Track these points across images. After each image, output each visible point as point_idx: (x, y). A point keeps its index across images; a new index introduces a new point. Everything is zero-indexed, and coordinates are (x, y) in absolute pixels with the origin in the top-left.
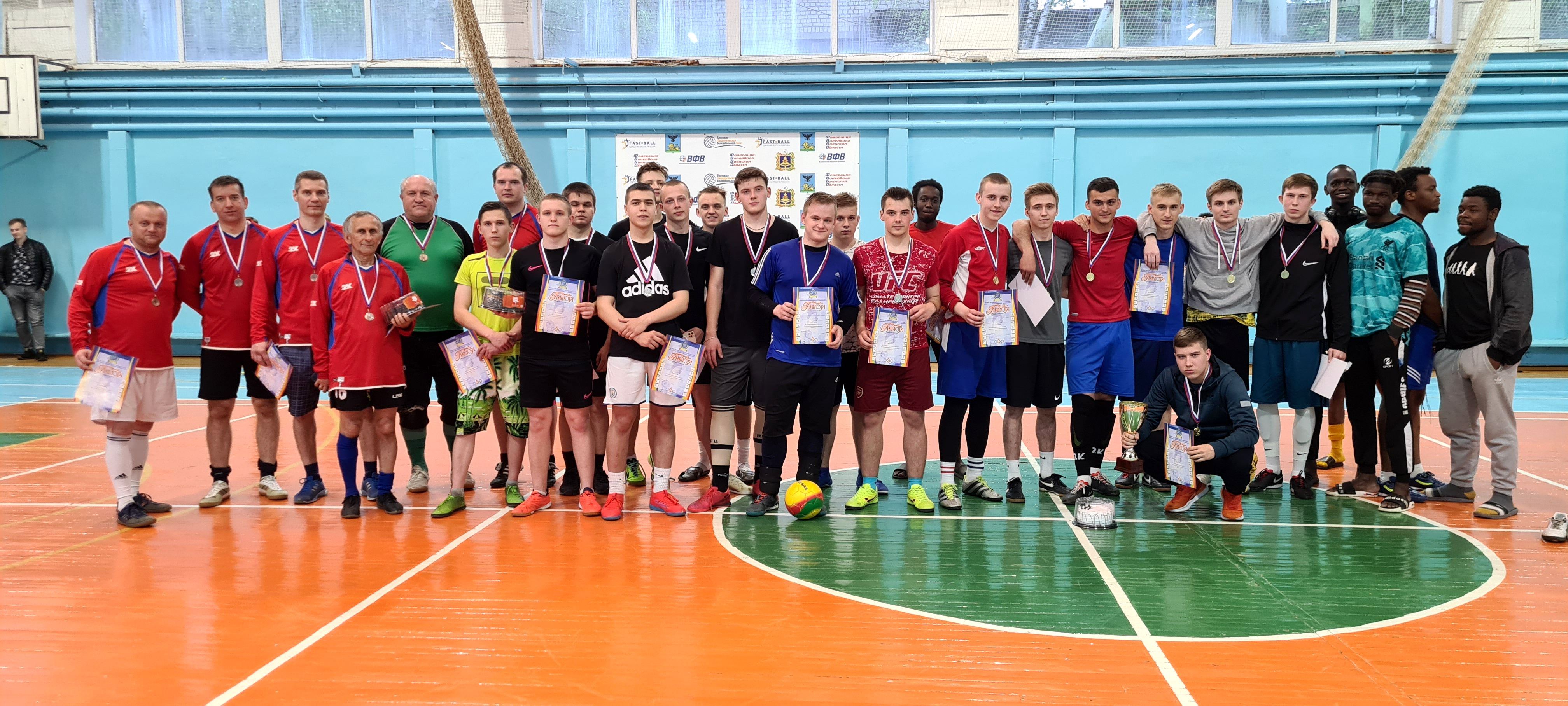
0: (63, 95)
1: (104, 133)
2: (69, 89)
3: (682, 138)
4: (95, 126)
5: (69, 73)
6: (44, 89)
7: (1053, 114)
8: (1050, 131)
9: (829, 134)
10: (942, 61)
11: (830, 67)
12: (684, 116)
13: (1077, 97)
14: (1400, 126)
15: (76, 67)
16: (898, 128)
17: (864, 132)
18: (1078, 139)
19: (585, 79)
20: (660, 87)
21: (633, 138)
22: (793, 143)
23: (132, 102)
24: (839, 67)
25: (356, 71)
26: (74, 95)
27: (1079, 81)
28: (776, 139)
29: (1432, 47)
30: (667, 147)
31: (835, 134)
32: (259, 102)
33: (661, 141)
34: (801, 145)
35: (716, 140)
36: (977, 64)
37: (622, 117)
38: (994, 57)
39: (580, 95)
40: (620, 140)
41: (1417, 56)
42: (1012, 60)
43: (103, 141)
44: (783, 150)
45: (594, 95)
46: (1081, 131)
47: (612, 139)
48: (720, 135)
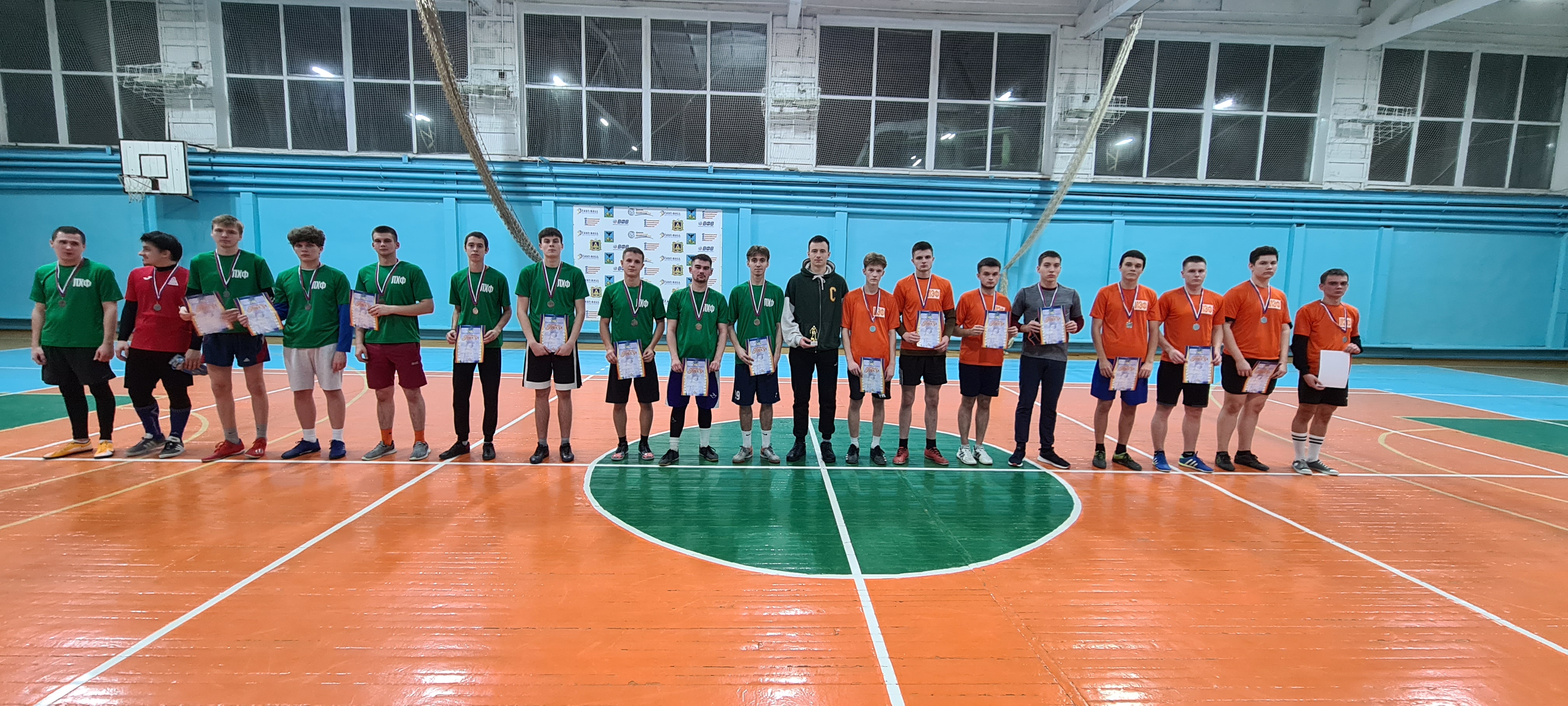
0: (209, 168)
1: (238, 193)
2: (212, 164)
4: (231, 189)
5: (212, 153)
6: (191, 163)
7: (835, 204)
8: (833, 214)
9: (704, 210)
10: (772, 170)
11: (705, 170)
12: (616, 196)
13: (848, 194)
14: (1021, 220)
15: (218, 150)
16: (745, 209)
17: (725, 210)
18: (849, 219)
19: (554, 170)
20: (600, 177)
21: (584, 208)
22: (683, 214)
23: (256, 174)
24: (711, 170)
25: (405, 160)
26: (215, 168)
27: (850, 185)
28: (673, 212)
29: (1040, 176)
30: (605, 214)
31: (708, 210)
32: (342, 177)
33: (601, 210)
34: (688, 216)
35: (635, 211)
36: (792, 172)
37: (577, 194)
38: (802, 169)
39: (550, 180)
40: (576, 208)
41: (1031, 181)
42: (812, 171)
43: (237, 198)
44: (677, 219)
45: (559, 180)
46: (850, 214)
47: (571, 208)
48: (638, 208)
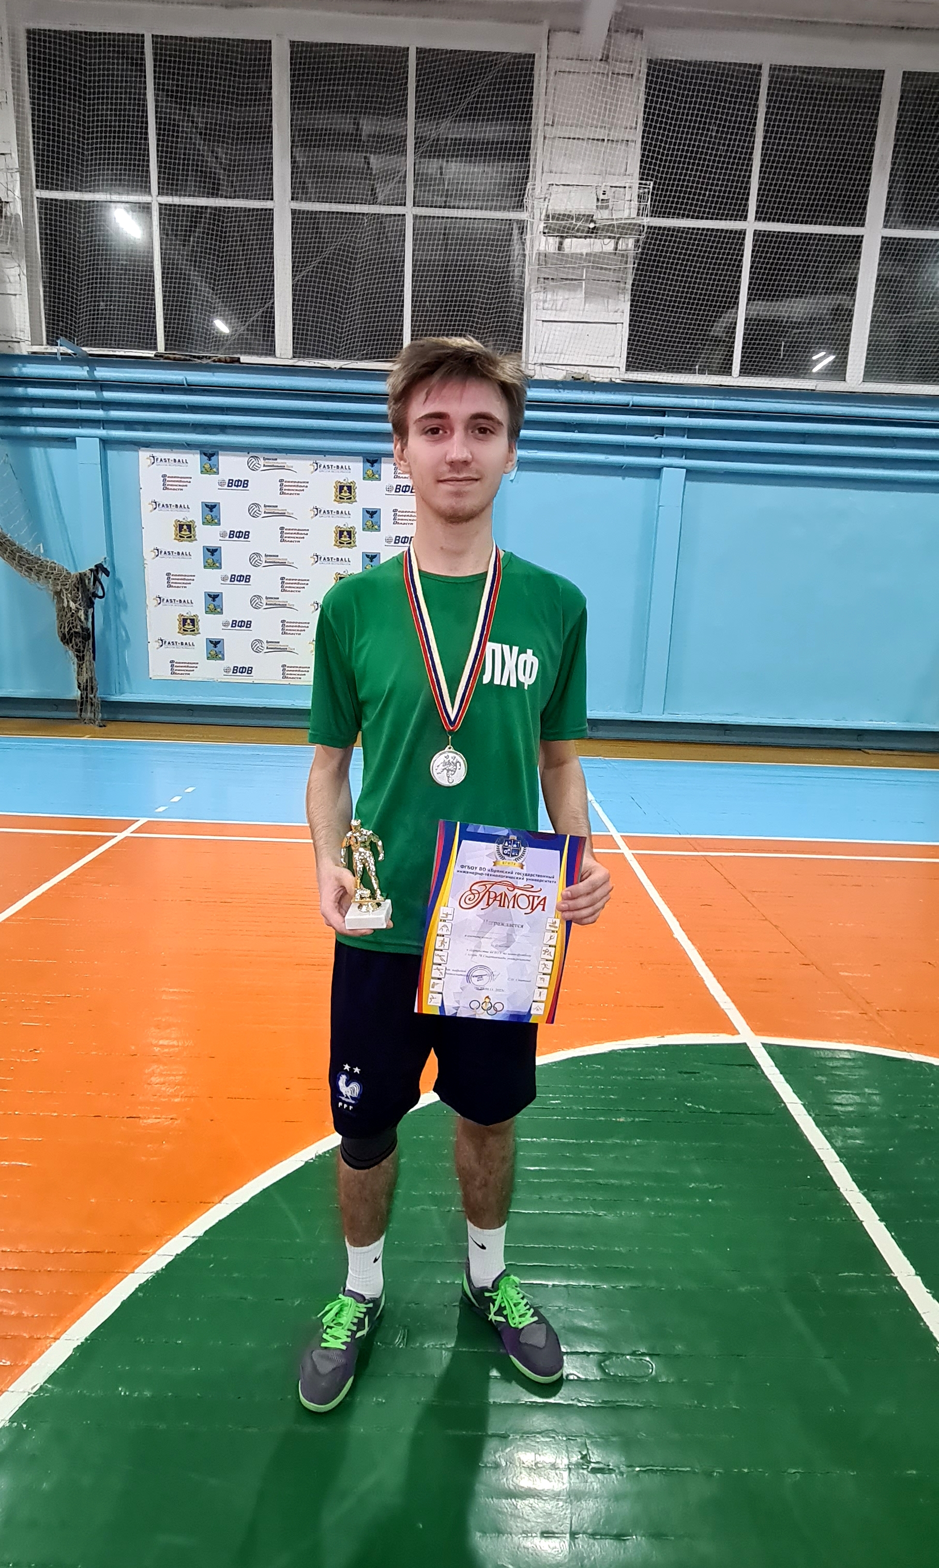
3: (220, 457)
7: (661, 451)
8: (656, 472)
10: (536, 377)
12: (223, 428)
13: (691, 432)
18: (687, 483)
19: (96, 373)
20: (190, 389)
21: (160, 454)
22: (355, 470)
28: (335, 464)
30: (202, 467)
33: (194, 459)
34: (365, 473)
35: (262, 462)
36: (577, 383)
37: (146, 426)
38: (598, 376)
39: (91, 394)
40: (144, 455)
42: (617, 381)
44: (343, 477)
45: (108, 395)
46: (692, 474)
47: (135, 453)
48: (267, 455)
